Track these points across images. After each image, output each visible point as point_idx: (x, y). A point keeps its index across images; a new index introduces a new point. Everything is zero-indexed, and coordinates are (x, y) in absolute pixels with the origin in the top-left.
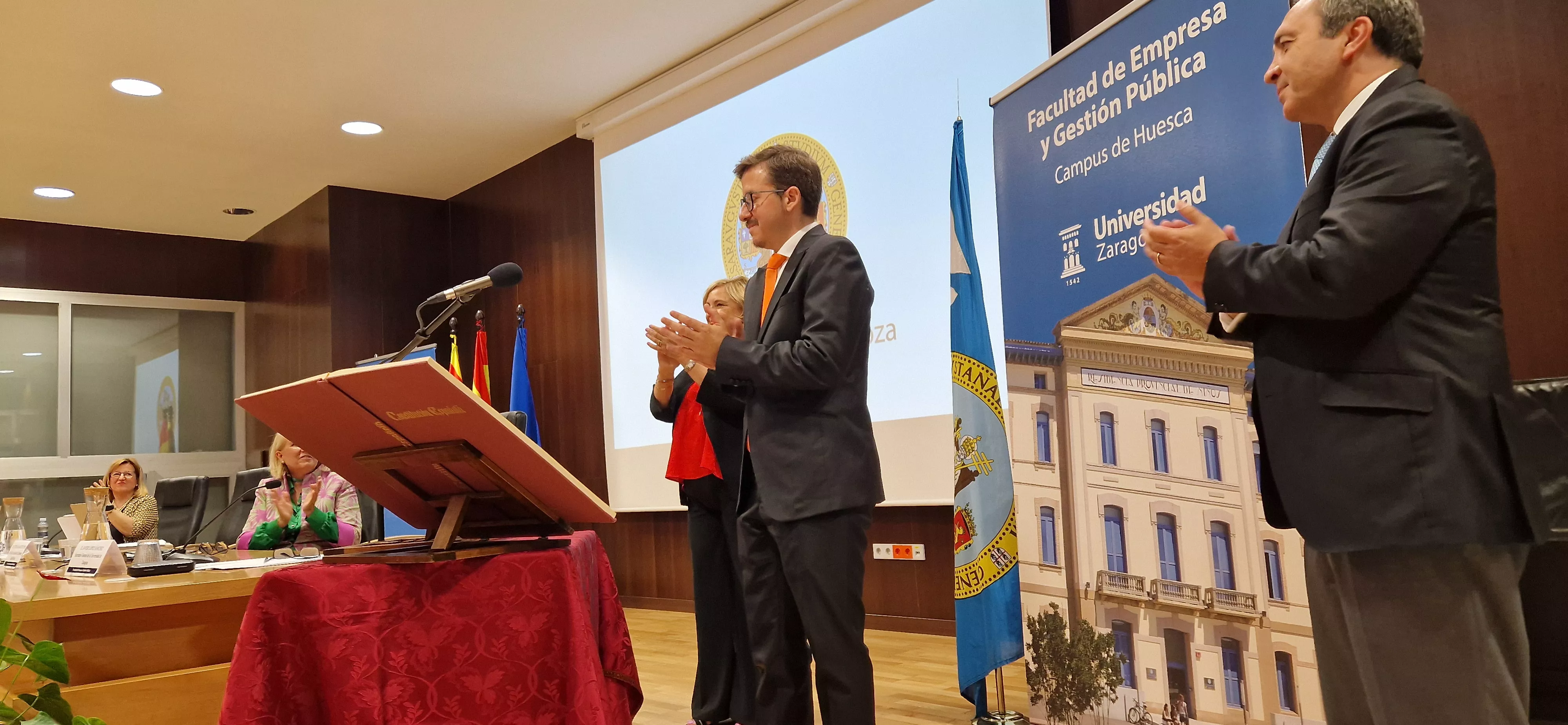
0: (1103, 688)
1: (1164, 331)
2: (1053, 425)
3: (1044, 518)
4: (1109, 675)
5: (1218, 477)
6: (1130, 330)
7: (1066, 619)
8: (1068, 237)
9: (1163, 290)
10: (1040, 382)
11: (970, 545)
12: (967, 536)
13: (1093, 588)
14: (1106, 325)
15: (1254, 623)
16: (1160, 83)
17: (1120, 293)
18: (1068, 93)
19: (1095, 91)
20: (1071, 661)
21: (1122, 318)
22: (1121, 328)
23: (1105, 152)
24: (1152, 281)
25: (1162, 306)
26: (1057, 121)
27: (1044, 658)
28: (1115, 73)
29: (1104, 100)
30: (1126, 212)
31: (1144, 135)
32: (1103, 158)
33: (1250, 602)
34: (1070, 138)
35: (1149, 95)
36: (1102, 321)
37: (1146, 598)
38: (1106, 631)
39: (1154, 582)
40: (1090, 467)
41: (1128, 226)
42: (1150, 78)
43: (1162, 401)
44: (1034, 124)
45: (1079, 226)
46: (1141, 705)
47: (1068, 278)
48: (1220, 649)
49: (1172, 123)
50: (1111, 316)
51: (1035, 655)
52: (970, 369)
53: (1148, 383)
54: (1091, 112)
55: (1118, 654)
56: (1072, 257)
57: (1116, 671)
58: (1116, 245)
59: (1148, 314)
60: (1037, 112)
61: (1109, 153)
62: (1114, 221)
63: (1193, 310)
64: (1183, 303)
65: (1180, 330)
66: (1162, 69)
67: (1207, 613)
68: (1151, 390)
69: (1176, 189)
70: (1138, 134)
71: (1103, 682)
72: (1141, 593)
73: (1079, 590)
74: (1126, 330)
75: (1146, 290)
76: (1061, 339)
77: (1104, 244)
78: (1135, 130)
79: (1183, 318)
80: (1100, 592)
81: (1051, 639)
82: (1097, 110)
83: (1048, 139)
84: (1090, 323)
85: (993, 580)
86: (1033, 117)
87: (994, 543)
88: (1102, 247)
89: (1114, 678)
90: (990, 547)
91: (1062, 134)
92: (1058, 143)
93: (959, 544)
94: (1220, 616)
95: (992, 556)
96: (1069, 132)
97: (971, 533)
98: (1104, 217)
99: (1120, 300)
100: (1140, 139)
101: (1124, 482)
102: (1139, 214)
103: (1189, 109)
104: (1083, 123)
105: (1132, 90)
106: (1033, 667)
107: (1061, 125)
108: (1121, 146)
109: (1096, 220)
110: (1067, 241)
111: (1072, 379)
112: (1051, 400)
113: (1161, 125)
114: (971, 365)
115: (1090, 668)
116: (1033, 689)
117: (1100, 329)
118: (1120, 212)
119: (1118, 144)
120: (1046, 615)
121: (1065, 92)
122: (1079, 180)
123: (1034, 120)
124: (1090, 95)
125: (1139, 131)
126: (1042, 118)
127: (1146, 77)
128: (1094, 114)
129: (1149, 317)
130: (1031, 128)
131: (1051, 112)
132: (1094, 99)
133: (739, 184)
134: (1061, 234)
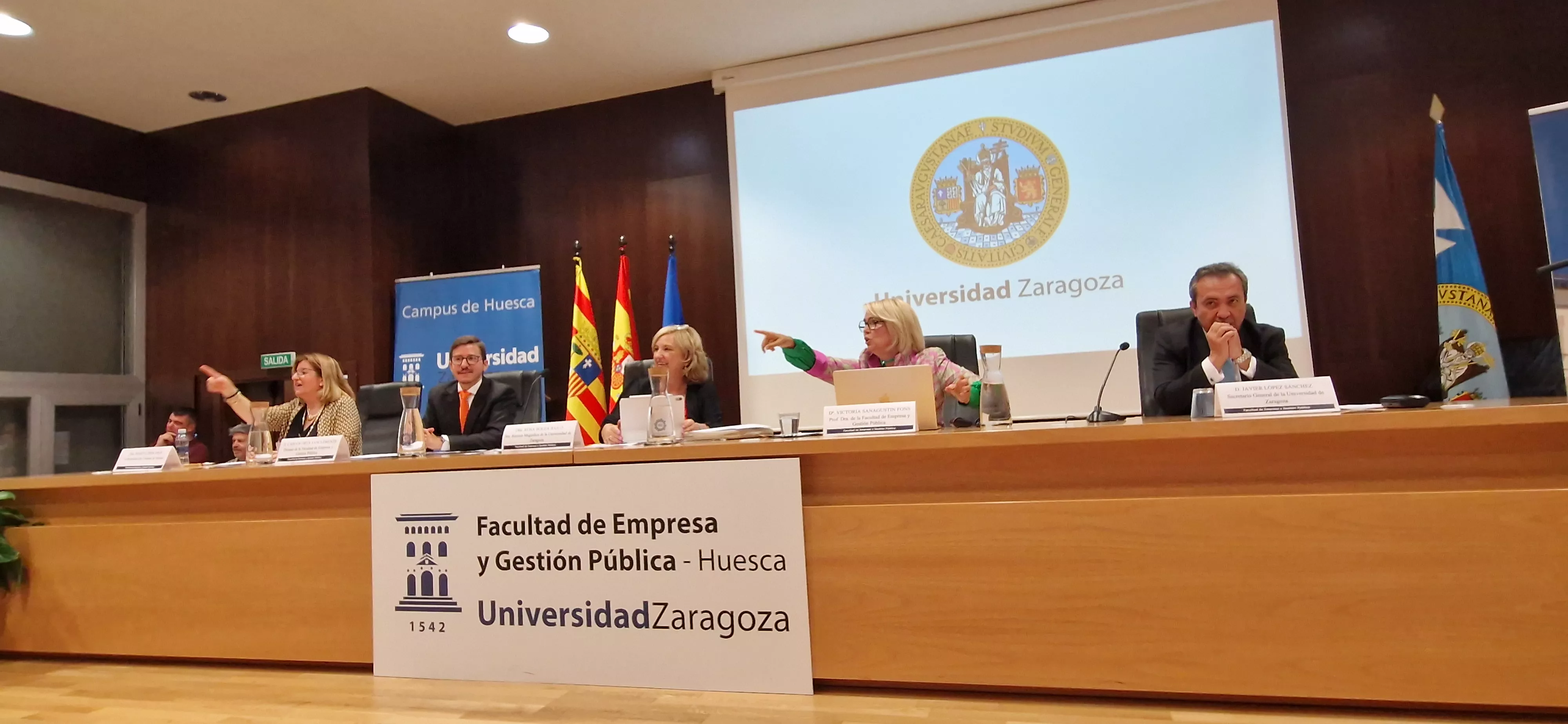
114: (1473, 293)
133: (935, 152)
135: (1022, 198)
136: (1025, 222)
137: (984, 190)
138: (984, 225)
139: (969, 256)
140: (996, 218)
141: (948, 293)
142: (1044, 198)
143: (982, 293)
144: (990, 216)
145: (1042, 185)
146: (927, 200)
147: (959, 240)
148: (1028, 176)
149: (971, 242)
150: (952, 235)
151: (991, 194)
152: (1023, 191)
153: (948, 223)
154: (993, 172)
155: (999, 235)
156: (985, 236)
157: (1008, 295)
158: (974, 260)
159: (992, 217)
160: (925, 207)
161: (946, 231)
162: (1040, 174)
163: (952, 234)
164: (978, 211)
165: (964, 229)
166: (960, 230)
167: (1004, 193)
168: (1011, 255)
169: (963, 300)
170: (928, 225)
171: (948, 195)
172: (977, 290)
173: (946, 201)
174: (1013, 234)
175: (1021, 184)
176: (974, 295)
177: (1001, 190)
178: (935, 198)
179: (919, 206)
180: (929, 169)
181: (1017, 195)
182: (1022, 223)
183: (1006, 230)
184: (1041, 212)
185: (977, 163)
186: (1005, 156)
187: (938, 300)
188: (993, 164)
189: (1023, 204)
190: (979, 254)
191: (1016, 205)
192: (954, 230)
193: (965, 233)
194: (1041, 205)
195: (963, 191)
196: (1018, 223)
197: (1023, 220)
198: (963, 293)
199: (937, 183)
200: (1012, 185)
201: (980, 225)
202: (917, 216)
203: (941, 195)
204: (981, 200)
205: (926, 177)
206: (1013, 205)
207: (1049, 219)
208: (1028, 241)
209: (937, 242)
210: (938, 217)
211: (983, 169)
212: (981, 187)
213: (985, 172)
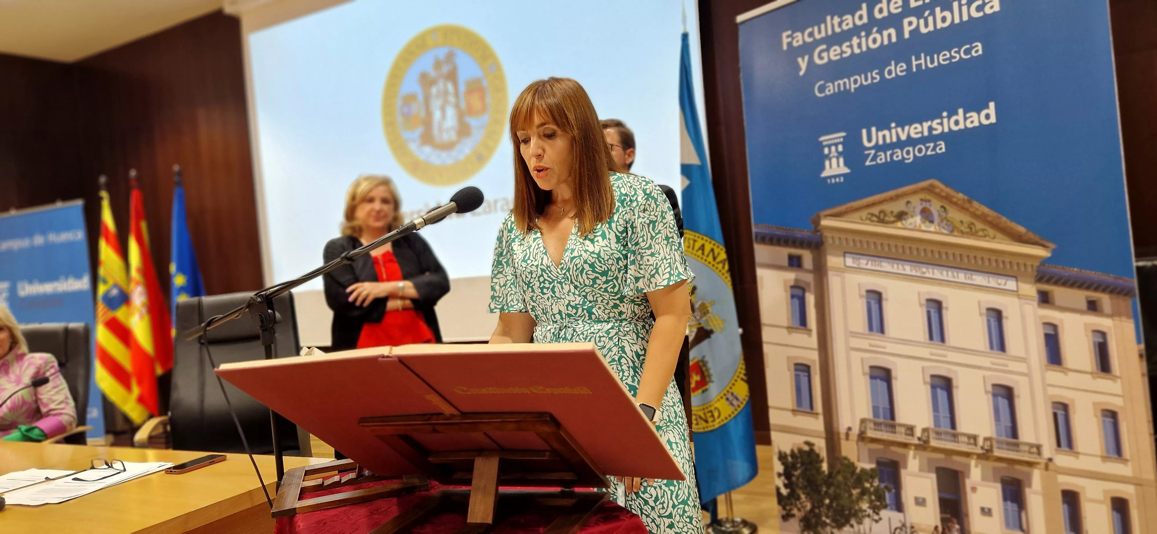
0: (865, 511)
1: (944, 228)
2: (811, 299)
3: (798, 373)
4: (871, 502)
5: (1002, 348)
6: (903, 224)
7: (824, 454)
8: (833, 142)
9: (943, 194)
10: (795, 262)
11: (706, 390)
12: (703, 383)
13: (856, 431)
14: (875, 219)
15: (1038, 466)
16: (944, 19)
17: (892, 193)
18: (832, 19)
19: (865, 20)
20: (828, 487)
21: (894, 214)
22: (893, 222)
23: (876, 74)
24: (932, 185)
25: (942, 207)
26: (817, 43)
27: (797, 485)
28: (890, 6)
29: (875, 29)
30: (901, 126)
31: (923, 62)
32: (873, 78)
33: (1034, 450)
34: (833, 58)
35: (931, 28)
36: (869, 216)
37: (916, 441)
38: (869, 466)
39: (925, 430)
40: (855, 334)
41: (903, 137)
42: (933, 14)
43: (940, 285)
44: (790, 44)
45: (843, 134)
46: (908, 525)
47: (831, 177)
48: (999, 486)
49: (958, 55)
50: (881, 212)
51: (786, 482)
52: (703, 246)
53: (924, 270)
54: (859, 37)
55: (883, 485)
56: (834, 161)
57: (880, 497)
58: (889, 153)
59: (925, 213)
60: (793, 32)
61: (881, 74)
62: (886, 132)
63: (978, 213)
64: (967, 205)
65: (963, 228)
66: (947, 8)
67: (986, 456)
68: (927, 275)
69: (961, 111)
70: (916, 60)
71: (865, 506)
72: (910, 438)
73: (838, 434)
74: (899, 224)
75: (924, 192)
76: (819, 228)
77: (873, 152)
78: (913, 58)
79: (967, 219)
80: (864, 435)
81: (806, 470)
82: (867, 36)
83: (806, 58)
84: (856, 216)
85: (729, 419)
86: (788, 37)
87: (728, 388)
88: (869, 154)
89: (878, 503)
90: (725, 392)
91: (825, 55)
92: (818, 61)
93: (696, 389)
94: (1000, 459)
95: (727, 399)
96: (832, 53)
97: (707, 379)
98: (874, 129)
99: (892, 199)
100: (919, 66)
101: (891, 348)
102: (916, 128)
103: (979, 44)
104: (851, 46)
105: (910, 23)
106: (784, 491)
108: (896, 70)
109: (864, 132)
110: (829, 146)
111: (833, 261)
112: (809, 278)
113: (945, 55)
114: (703, 242)
115: (851, 495)
116: (784, 508)
117: (868, 222)
118: (893, 125)
119: (893, 68)
120: (800, 451)
121: (829, 18)
122: (843, 95)
123: (790, 40)
124: (859, 23)
125: (918, 58)
126: (799, 39)
127: (927, 13)
128: (864, 40)
129: (927, 215)
130: (785, 47)
131: (811, 35)
132: (864, 27)
133: (400, 66)
134: (822, 139)
137: (439, 104)
138: (441, 141)
139: (431, 174)
140: (450, 133)
142: (488, 111)
144: (445, 132)
145: (486, 97)
146: (396, 117)
147: (422, 157)
148: (475, 87)
149: (432, 159)
151: (445, 108)
152: (470, 104)
153: (413, 140)
154: (446, 85)
155: (453, 151)
156: (443, 153)
158: (435, 177)
160: (394, 124)
161: (411, 149)
162: (484, 84)
163: (416, 151)
164: (435, 127)
165: (425, 147)
166: (422, 148)
167: (456, 106)
168: (464, 172)
170: (397, 142)
171: (411, 111)
173: (410, 118)
174: (464, 150)
175: (468, 96)
177: (453, 104)
178: (402, 114)
179: (390, 124)
180: (395, 85)
181: (466, 109)
182: (472, 138)
183: (458, 146)
184: (486, 125)
185: (433, 76)
186: (455, 67)
188: (445, 76)
189: (471, 117)
190: (439, 172)
192: (418, 148)
193: (427, 150)
194: (486, 118)
195: (422, 107)
196: (468, 139)
197: (472, 135)
199: (402, 99)
200: (462, 97)
201: (438, 141)
203: (405, 111)
205: (393, 93)
206: (464, 119)
208: (477, 156)
209: (405, 161)
210: (405, 134)
211: (437, 82)
212: (437, 101)
213: (439, 85)
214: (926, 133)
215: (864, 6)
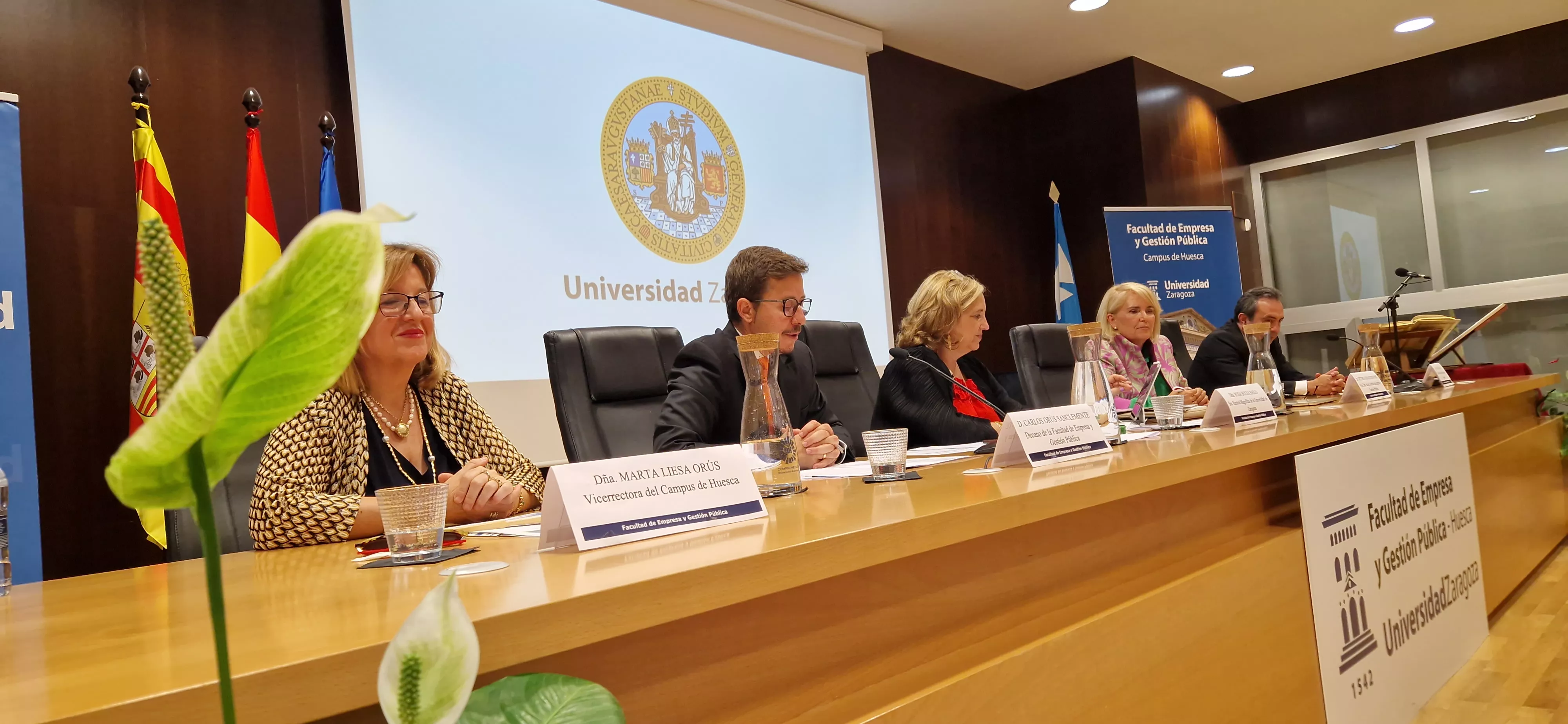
1: (1196, 329)
6: (1182, 326)
9: (1195, 314)
16: (1191, 241)
17: (1178, 312)
21: (1179, 322)
24: (1191, 310)
25: (1195, 320)
26: (1143, 235)
28: (1171, 229)
29: (1167, 237)
30: (1179, 282)
31: (1184, 256)
32: (1167, 259)
34: (1150, 244)
35: (1186, 243)
41: (1180, 288)
44: (1131, 231)
45: (1158, 282)
49: (1196, 257)
54: (1160, 238)
56: (1154, 293)
58: (1175, 294)
59: (1189, 322)
60: (1132, 226)
61: (1170, 257)
62: (1174, 284)
63: (1206, 323)
65: (1202, 329)
66: (1191, 236)
69: (1198, 280)
75: (1187, 312)
77: (1169, 292)
79: (1203, 325)
82: (1164, 238)
83: (1139, 240)
86: (1130, 227)
91: (1147, 241)
92: (1143, 244)
96: (1150, 242)
98: (1169, 282)
99: (1177, 315)
100: (1184, 258)
102: (1184, 284)
103: (1202, 255)
107: (1146, 238)
108: (1176, 257)
109: (1165, 282)
110: (1152, 286)
113: (1192, 256)
119: (1174, 255)
121: (1148, 225)
122: (1155, 263)
123: (1131, 229)
124: (1160, 232)
125: (1183, 255)
126: (1135, 230)
127: (1185, 236)
128: (1163, 240)
129: (1191, 324)
130: (1129, 232)
131: (1140, 230)
132: (1162, 234)
133: (625, 101)
134: (1148, 282)
135: (708, 186)
136: (712, 216)
137: (675, 167)
138: (676, 210)
139: (663, 245)
140: (687, 204)
141: (645, 288)
142: (726, 192)
143: (677, 292)
144: (681, 200)
145: (724, 177)
146: (620, 162)
147: (653, 222)
148: (712, 162)
149: (665, 228)
150: (646, 215)
151: (682, 174)
152: (709, 179)
153: (642, 198)
154: (682, 149)
155: (690, 225)
156: (678, 224)
157: (700, 299)
158: (668, 250)
159: (683, 202)
160: (617, 171)
161: (639, 207)
162: (722, 164)
163: (647, 213)
164: (670, 192)
165: (657, 211)
166: (654, 210)
167: (693, 176)
168: (702, 253)
169: (659, 299)
170: (621, 195)
171: (641, 162)
172: (672, 288)
173: (638, 169)
174: (702, 227)
175: (707, 170)
176: (669, 293)
177: (690, 172)
178: (628, 162)
179: (611, 168)
180: (620, 123)
181: (704, 183)
182: (709, 216)
183: (695, 221)
184: (724, 208)
185: (668, 133)
186: (692, 134)
187: (635, 295)
188: (682, 138)
189: (709, 194)
190: (673, 244)
191: (704, 193)
192: (648, 209)
193: (660, 214)
194: (724, 199)
195: (655, 162)
196: (706, 216)
197: (709, 213)
198: (658, 288)
199: (630, 145)
200: (699, 169)
201: (672, 209)
202: (609, 180)
203: (633, 160)
204: (672, 178)
205: (617, 131)
206: (701, 193)
207: (730, 218)
208: (715, 238)
209: (631, 220)
210: (631, 187)
211: (673, 142)
212: (672, 162)
213: (675, 145)
214: (1188, 288)
215: (1162, 224)
